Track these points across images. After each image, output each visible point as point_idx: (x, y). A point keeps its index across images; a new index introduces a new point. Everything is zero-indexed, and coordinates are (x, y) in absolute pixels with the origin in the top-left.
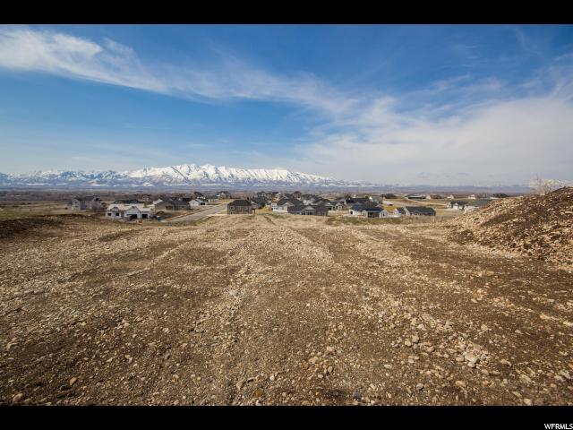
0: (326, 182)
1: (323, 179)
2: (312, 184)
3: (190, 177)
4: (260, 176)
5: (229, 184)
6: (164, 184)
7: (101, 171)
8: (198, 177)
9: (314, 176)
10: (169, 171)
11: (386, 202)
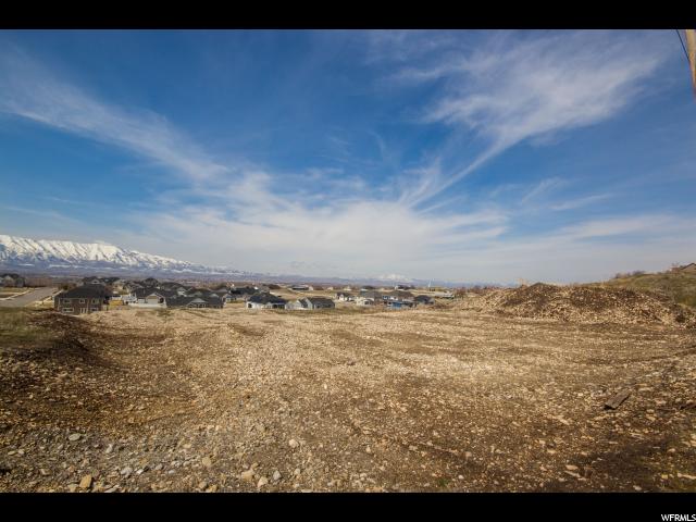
9: (161, 258)
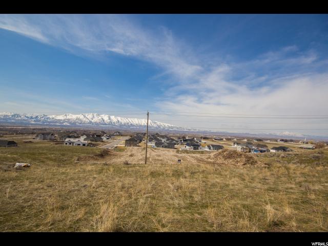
0: (172, 128)
1: (170, 125)
2: (164, 128)
3: (93, 121)
4: (134, 122)
5: (116, 126)
6: (77, 124)
7: (37, 115)
8: (98, 121)
10: (81, 117)
11: (203, 141)
